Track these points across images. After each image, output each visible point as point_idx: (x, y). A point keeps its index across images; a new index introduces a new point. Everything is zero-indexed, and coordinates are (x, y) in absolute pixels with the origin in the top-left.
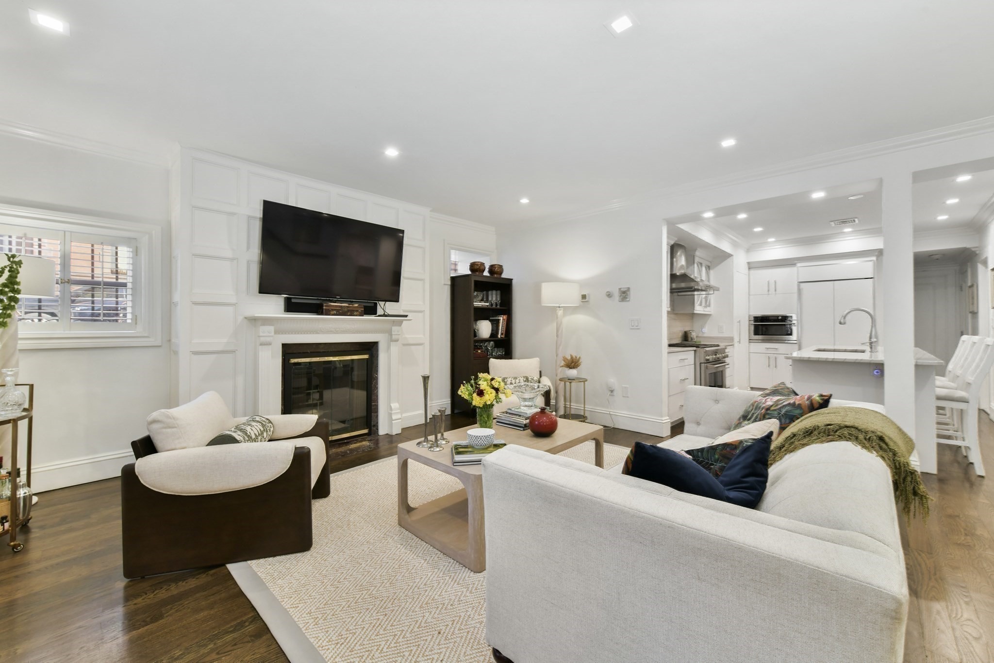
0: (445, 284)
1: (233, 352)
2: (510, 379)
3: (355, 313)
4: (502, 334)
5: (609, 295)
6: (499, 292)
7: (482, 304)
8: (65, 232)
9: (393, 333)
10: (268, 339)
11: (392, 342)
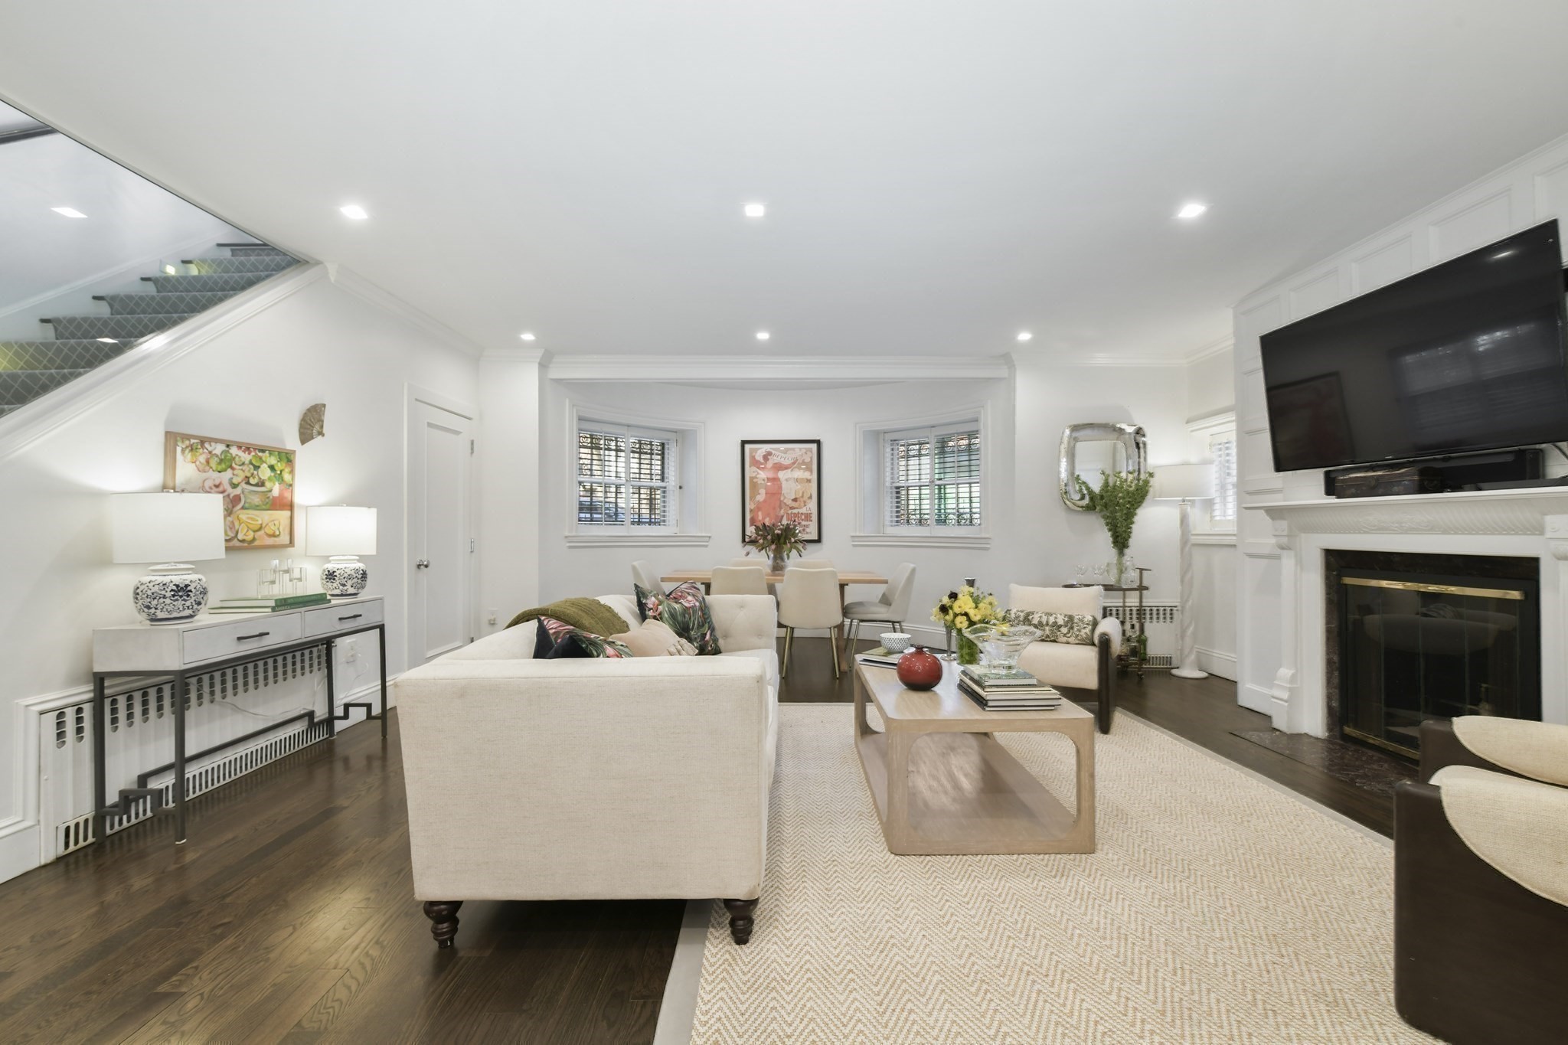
9: (1548, 535)
10: (1284, 540)
11: (1561, 563)
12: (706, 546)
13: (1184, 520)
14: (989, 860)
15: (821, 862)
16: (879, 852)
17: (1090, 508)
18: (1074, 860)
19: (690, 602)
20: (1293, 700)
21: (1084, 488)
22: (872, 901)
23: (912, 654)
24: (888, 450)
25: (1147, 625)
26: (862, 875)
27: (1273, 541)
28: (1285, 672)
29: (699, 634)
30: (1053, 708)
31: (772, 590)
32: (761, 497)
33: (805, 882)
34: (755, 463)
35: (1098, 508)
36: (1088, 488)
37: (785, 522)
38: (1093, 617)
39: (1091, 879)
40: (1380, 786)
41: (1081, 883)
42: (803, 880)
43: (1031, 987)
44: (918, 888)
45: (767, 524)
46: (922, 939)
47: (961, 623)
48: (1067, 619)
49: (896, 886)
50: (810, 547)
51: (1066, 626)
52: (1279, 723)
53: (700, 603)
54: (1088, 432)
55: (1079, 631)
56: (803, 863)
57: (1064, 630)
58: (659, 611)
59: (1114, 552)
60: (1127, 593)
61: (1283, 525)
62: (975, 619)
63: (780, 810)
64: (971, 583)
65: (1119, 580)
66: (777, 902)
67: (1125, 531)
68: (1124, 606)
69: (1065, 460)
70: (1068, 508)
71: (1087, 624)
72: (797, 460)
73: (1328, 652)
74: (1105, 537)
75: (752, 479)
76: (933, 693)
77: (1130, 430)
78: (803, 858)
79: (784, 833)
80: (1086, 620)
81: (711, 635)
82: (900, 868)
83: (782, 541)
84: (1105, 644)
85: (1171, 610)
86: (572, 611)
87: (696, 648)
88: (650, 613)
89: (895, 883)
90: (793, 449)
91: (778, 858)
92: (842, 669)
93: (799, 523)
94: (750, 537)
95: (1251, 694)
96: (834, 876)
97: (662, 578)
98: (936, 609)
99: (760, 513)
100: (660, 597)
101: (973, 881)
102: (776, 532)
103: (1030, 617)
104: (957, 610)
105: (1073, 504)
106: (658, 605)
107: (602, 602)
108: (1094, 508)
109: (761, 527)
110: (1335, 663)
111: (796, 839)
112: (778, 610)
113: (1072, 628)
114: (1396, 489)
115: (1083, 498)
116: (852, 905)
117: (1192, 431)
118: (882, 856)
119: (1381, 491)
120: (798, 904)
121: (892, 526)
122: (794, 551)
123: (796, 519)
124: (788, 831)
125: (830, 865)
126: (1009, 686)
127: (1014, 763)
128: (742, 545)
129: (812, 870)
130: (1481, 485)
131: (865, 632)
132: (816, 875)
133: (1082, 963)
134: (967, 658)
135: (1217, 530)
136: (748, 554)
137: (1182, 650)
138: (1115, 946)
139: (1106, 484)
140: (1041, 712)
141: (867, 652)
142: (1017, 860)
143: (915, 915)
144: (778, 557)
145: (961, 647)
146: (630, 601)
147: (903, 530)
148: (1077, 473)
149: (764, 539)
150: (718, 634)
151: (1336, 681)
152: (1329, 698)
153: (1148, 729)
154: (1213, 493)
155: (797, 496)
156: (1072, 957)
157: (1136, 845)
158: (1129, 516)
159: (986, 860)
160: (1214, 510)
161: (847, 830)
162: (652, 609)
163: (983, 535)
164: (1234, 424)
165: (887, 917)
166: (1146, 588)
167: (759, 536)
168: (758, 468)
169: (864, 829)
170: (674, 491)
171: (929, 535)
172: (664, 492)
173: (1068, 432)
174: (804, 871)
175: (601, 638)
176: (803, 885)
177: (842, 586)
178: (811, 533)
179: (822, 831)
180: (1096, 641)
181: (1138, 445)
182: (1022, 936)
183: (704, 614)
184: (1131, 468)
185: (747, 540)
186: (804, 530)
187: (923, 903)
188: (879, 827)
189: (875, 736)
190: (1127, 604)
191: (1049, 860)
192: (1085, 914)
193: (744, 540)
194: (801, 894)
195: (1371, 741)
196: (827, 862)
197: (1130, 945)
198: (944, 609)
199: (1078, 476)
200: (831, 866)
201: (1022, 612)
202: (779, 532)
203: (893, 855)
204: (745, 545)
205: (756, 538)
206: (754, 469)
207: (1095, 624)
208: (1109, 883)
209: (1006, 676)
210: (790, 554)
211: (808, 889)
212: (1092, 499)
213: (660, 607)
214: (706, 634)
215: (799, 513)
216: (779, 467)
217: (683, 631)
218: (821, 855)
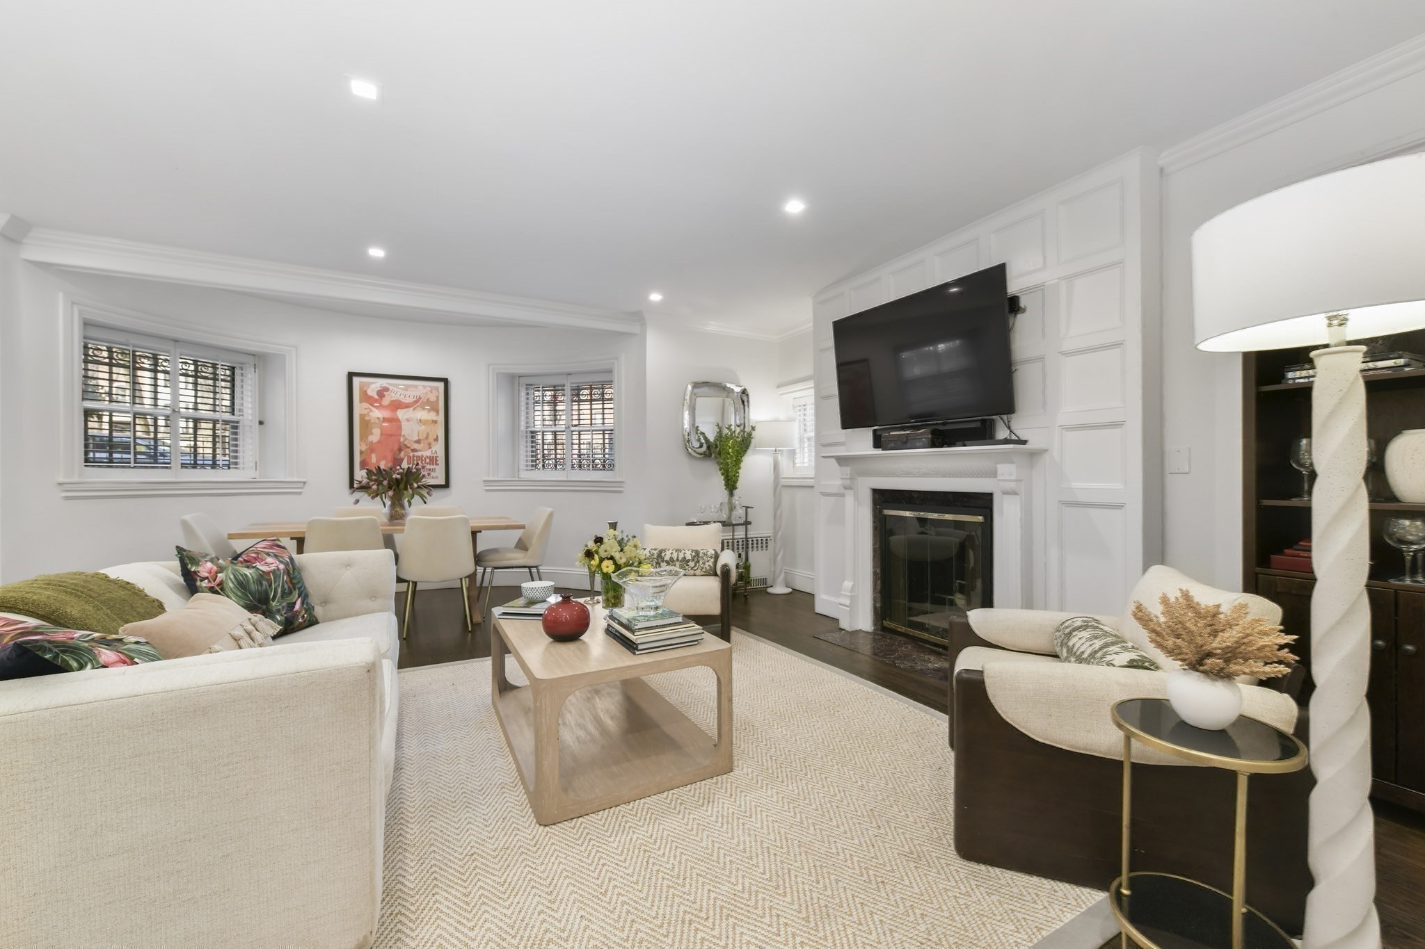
9: (1000, 477)
10: (848, 482)
11: (1005, 496)
12: (300, 493)
13: (776, 466)
14: (642, 805)
15: (456, 861)
16: (528, 828)
17: (707, 456)
18: (717, 783)
19: (269, 564)
20: (852, 606)
21: (701, 437)
22: (521, 893)
23: (558, 604)
24: (523, 394)
25: (751, 553)
26: (508, 862)
27: (839, 482)
28: (848, 584)
29: (284, 604)
30: (696, 643)
31: (389, 542)
32: (375, 436)
33: (437, 893)
34: (366, 398)
35: (713, 456)
36: (706, 438)
37: (405, 465)
38: (715, 550)
39: (733, 800)
40: (909, 664)
41: (726, 806)
42: (434, 892)
43: (695, 937)
44: (572, 859)
45: (382, 467)
46: (581, 921)
47: (607, 567)
48: (694, 554)
49: (547, 864)
50: (436, 493)
51: (693, 560)
52: (844, 624)
53: (286, 564)
54: (705, 390)
55: (704, 563)
56: (434, 869)
57: (691, 564)
58: (218, 580)
59: (726, 493)
60: (735, 527)
61: (847, 470)
62: (622, 561)
63: (401, 805)
64: (613, 526)
65: (730, 517)
66: (399, 935)
67: (734, 475)
68: (733, 539)
69: (687, 412)
70: (690, 454)
71: (711, 557)
72: (420, 398)
73: (874, 567)
74: (719, 480)
75: (362, 417)
76: (581, 642)
77: (737, 390)
78: (433, 862)
79: (408, 836)
80: (709, 553)
81: (303, 603)
82: (552, 841)
83: (402, 486)
84: (726, 573)
85: (767, 540)
86: (44, 596)
87: (279, 623)
88: (205, 584)
89: (546, 861)
90: (416, 386)
91: (400, 871)
92: (474, 620)
93: (423, 467)
94: (360, 482)
95: (825, 604)
96: (473, 874)
97: (229, 535)
98: (581, 554)
99: (374, 456)
100: (220, 561)
101: (628, 832)
102: (394, 476)
103: (663, 554)
104: (603, 555)
105: (695, 451)
106: (217, 573)
107: (113, 576)
108: (710, 456)
109: (375, 471)
110: (878, 574)
111: (423, 838)
112: (396, 564)
113: (698, 562)
114: (918, 444)
115: (701, 446)
116: (497, 906)
117: (781, 394)
118: (529, 832)
119: (909, 446)
120: (427, 927)
121: (527, 470)
122: (417, 498)
123: (420, 462)
124: (413, 831)
125: (468, 861)
126: (657, 627)
127: (656, 696)
128: (351, 491)
129: (446, 874)
130: (966, 442)
131: (502, 579)
132: (451, 880)
133: (736, 893)
134: (613, 601)
135: (798, 474)
136: (357, 501)
137: (774, 572)
138: (761, 865)
139: (720, 432)
140: (687, 648)
141: (506, 605)
142: (667, 796)
143: (571, 894)
144: (397, 502)
145: (607, 591)
146: (170, 569)
147: (539, 475)
148: (696, 425)
149: (378, 485)
150: (314, 600)
151: (879, 587)
152: (875, 600)
153: (758, 642)
154: (796, 445)
155: (421, 438)
156: (727, 889)
157: (764, 754)
158: (738, 462)
159: (639, 805)
160: (796, 459)
161: (488, 810)
162: (207, 578)
163: (618, 480)
164: (813, 390)
165: (540, 907)
166: (750, 523)
167: (372, 480)
168: (372, 405)
169: (508, 804)
170: (251, 426)
171: (565, 479)
172: (236, 428)
173: (690, 387)
174: (435, 879)
175: (96, 635)
176: (434, 899)
177: (474, 534)
178: (437, 477)
179: (456, 820)
180: (719, 572)
181: (743, 402)
182: (680, 881)
183: (291, 579)
184: (738, 422)
185: (356, 486)
186: (429, 474)
187: (578, 876)
188: (525, 796)
189: (515, 692)
190: (735, 537)
191: (695, 789)
192: (733, 838)
193: (351, 486)
194: (431, 912)
195: (899, 630)
196: (464, 858)
197: (772, 857)
198: (589, 554)
199: (698, 427)
200: (470, 862)
201: (655, 550)
202: (399, 476)
203: (542, 827)
204: (354, 491)
205: (368, 483)
206: (366, 405)
207: (716, 557)
208: (748, 798)
209: (654, 617)
210: (412, 501)
211: (440, 903)
212: (708, 447)
213: (219, 575)
214: (295, 603)
215: (422, 456)
216: (397, 405)
217: (258, 602)
218: (455, 851)
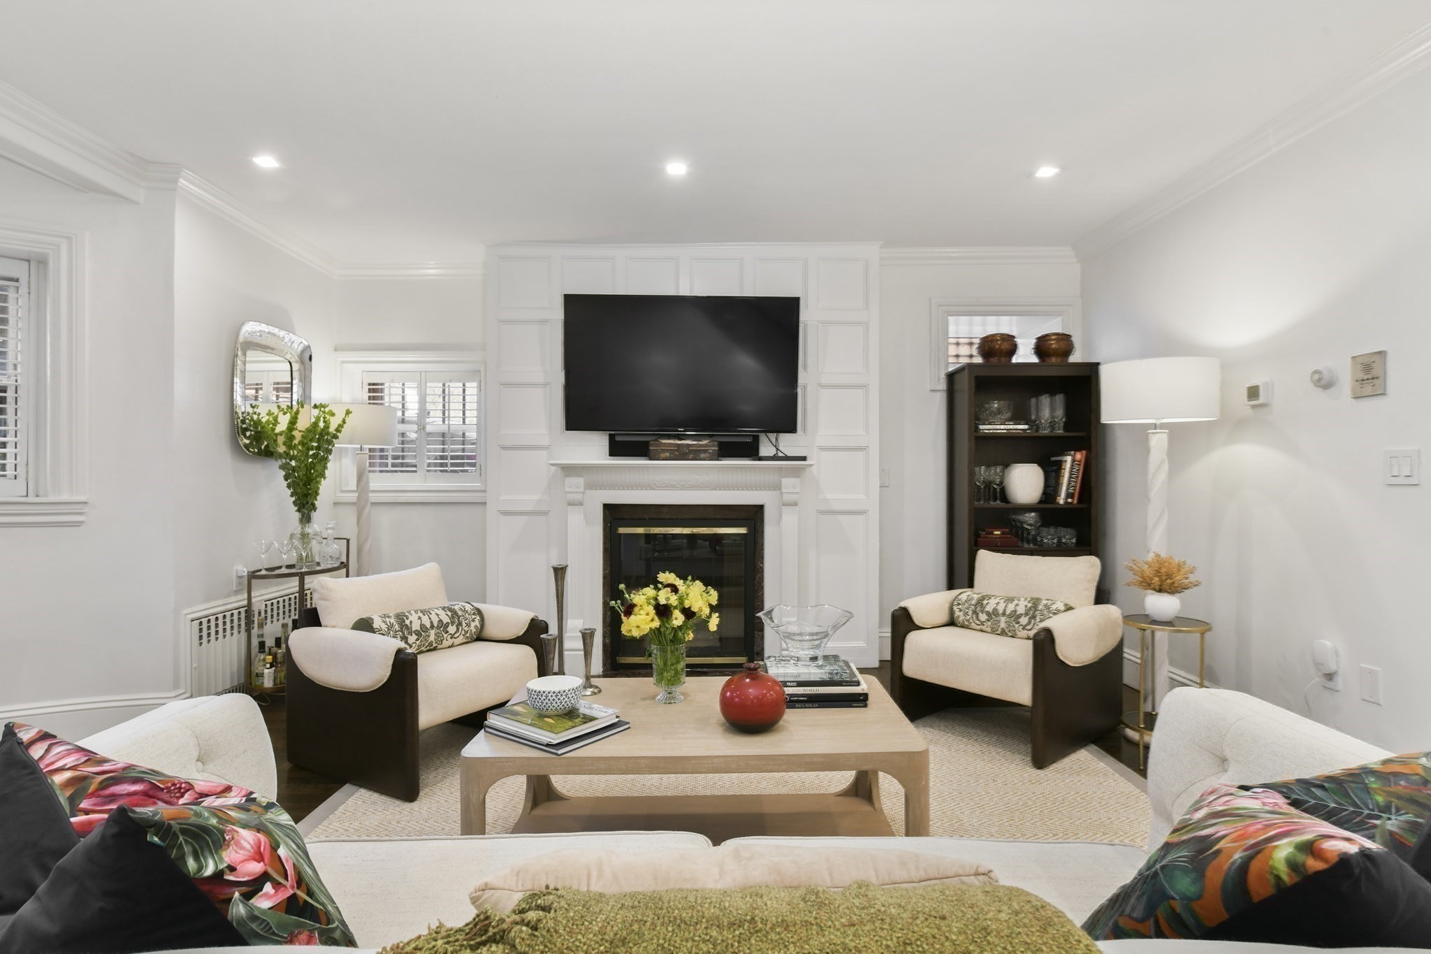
0: (933, 391)
1: (545, 513)
2: (997, 601)
3: (702, 455)
4: (1069, 495)
5: (1324, 383)
6: (1060, 399)
7: (1009, 427)
8: (421, 372)
9: (784, 490)
10: (577, 497)
11: (784, 507)
28: (576, 623)
59: (297, 517)
77: (299, 345)
163: (68, 497)
166: (345, 566)
173: (244, 331)
